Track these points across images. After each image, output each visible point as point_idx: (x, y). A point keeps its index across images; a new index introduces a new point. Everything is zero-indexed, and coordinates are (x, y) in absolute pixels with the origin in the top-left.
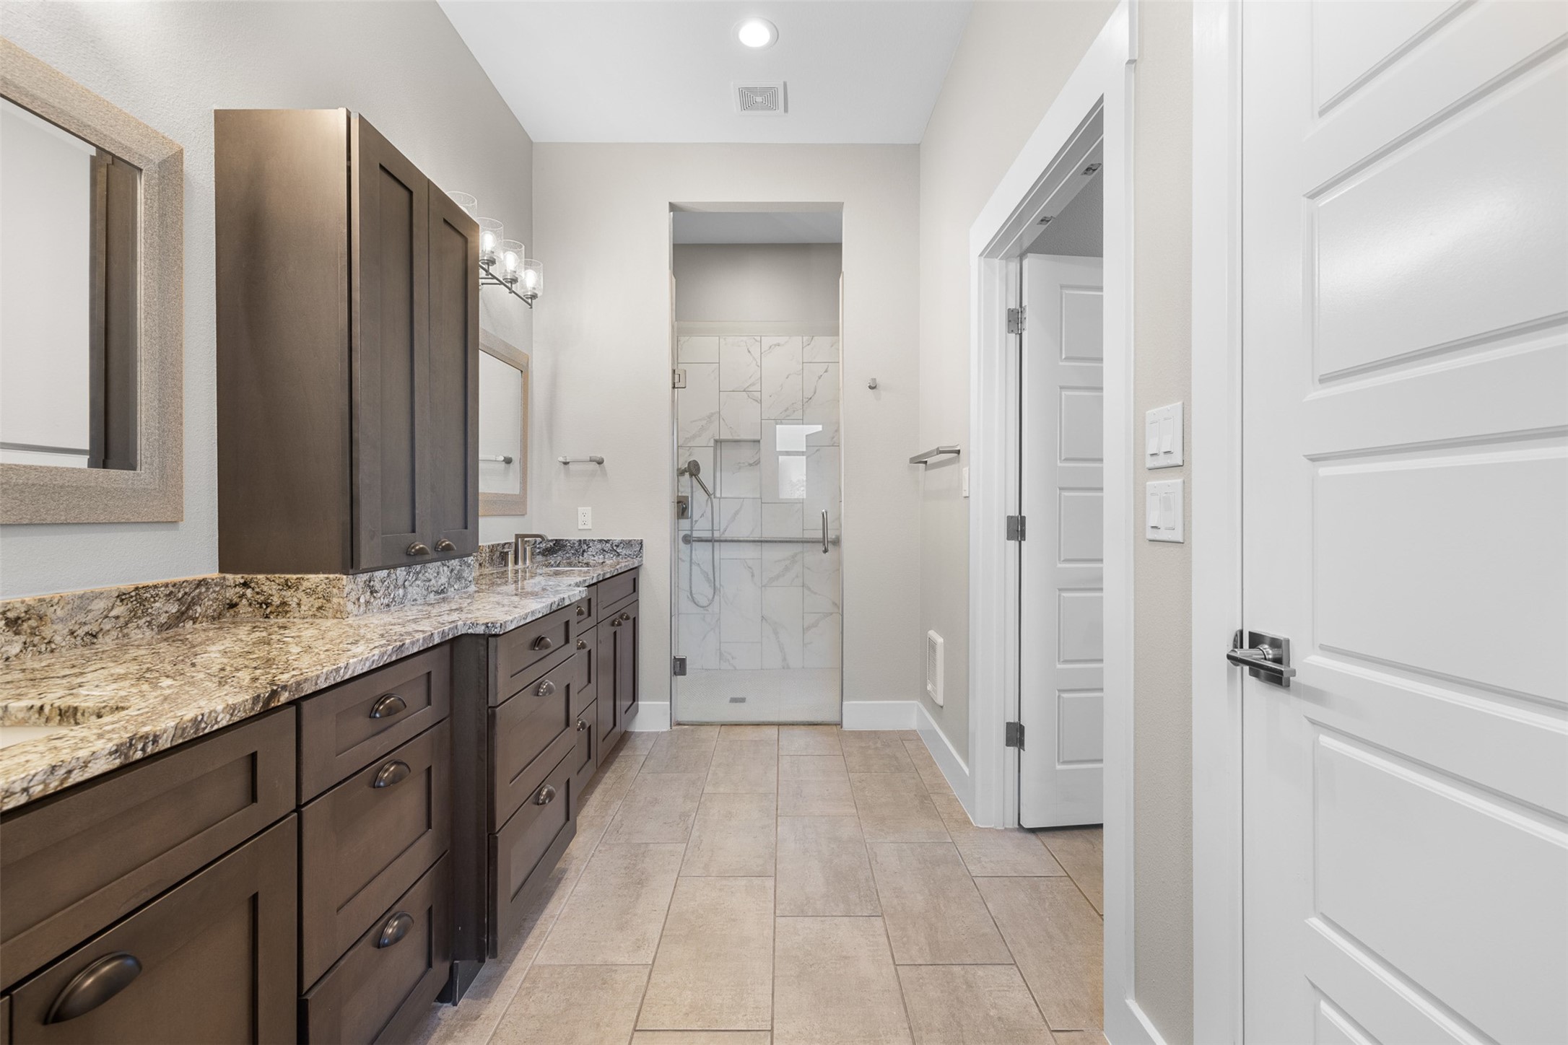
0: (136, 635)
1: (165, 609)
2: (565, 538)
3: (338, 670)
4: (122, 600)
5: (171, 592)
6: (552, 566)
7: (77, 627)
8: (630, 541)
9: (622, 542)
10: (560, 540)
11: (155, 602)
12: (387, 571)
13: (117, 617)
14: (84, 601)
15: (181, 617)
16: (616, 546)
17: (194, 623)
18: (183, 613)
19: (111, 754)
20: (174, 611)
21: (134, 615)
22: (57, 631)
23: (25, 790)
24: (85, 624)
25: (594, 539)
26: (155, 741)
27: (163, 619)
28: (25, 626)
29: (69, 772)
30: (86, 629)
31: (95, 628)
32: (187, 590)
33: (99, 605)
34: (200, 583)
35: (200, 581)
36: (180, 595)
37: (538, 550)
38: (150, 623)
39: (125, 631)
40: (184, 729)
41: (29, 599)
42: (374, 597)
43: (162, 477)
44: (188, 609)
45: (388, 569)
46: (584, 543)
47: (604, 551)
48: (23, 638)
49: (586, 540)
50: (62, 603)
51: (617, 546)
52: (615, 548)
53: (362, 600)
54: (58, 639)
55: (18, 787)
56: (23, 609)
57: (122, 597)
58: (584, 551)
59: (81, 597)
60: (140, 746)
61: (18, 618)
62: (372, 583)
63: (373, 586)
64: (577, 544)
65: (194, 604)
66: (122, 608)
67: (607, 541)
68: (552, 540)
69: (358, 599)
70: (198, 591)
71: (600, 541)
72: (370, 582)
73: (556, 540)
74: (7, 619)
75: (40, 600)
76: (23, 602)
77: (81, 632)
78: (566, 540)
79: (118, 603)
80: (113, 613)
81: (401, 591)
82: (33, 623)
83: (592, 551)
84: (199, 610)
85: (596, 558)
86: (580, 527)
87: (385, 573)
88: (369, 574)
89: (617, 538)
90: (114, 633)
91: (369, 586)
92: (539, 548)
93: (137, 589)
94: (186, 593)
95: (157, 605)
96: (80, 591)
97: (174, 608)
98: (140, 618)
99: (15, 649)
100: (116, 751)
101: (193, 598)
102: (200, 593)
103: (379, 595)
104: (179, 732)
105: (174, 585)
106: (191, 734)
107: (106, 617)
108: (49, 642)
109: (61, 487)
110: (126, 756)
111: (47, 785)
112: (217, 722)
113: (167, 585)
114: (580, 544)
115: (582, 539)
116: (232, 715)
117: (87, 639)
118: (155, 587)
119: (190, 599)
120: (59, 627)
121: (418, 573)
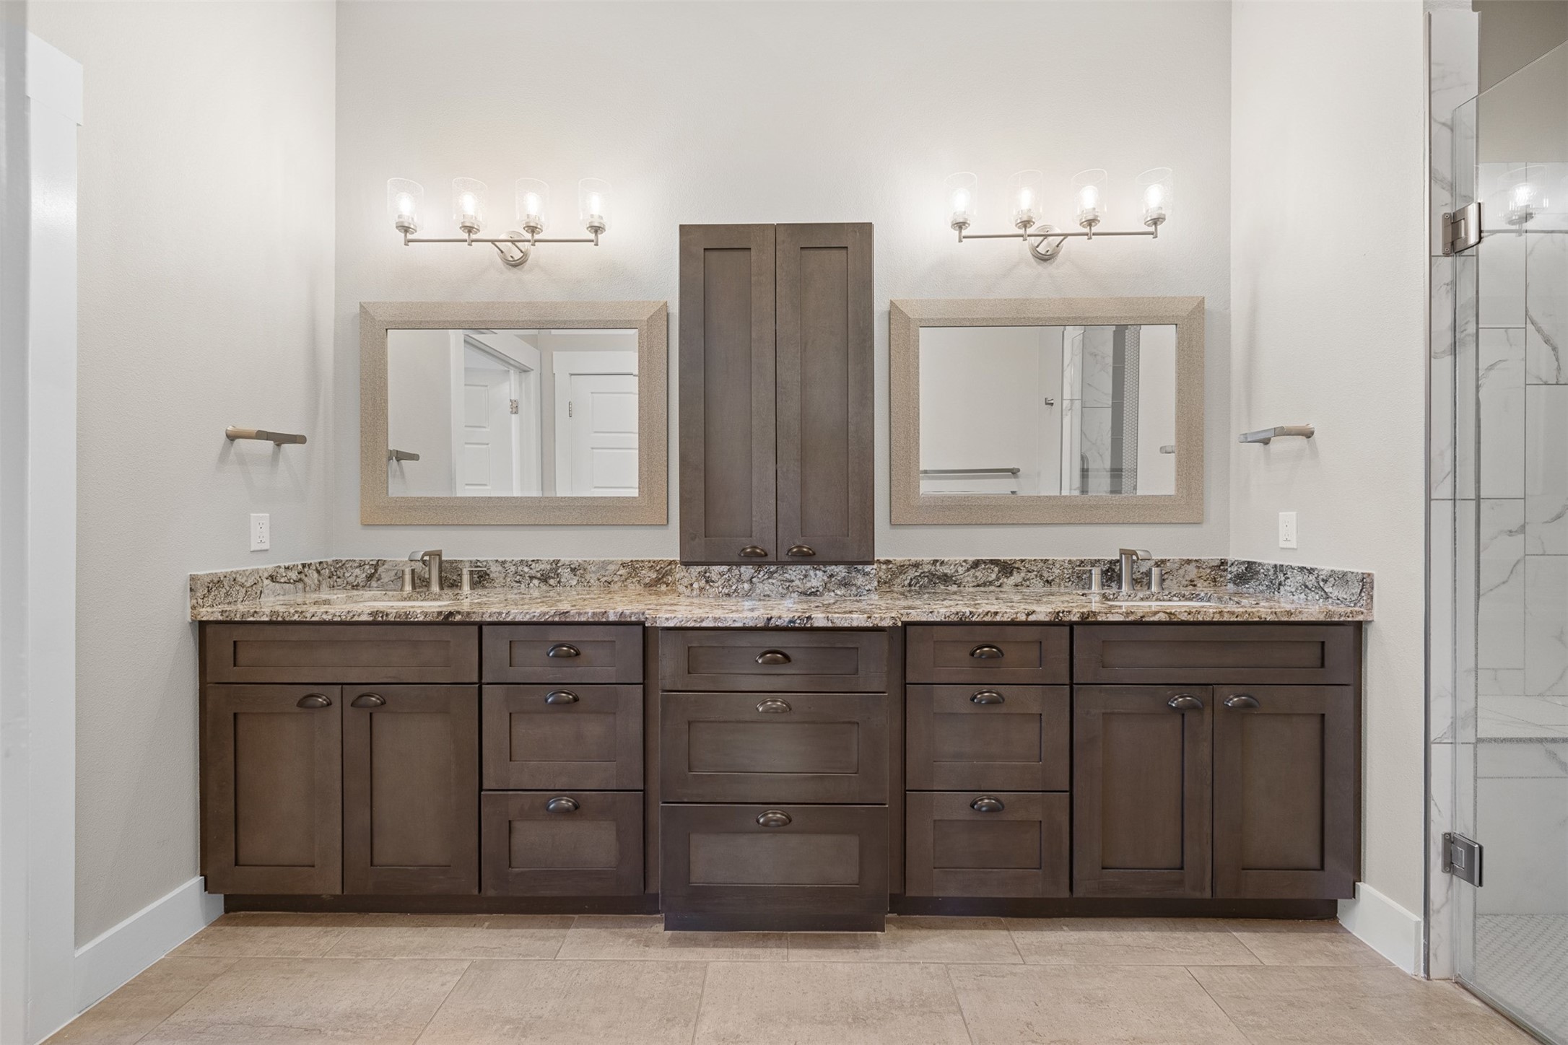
0: (631, 587)
1: (649, 575)
2: (1259, 561)
3: (500, 613)
4: (624, 567)
5: (652, 566)
6: (1202, 600)
7: (601, 577)
8: (1345, 574)
9: (1332, 574)
10: (1255, 563)
11: (642, 570)
12: (728, 567)
13: (621, 575)
14: (604, 565)
15: (658, 581)
16: (1323, 580)
17: (667, 586)
18: (660, 579)
19: (369, 614)
20: (654, 577)
21: (630, 576)
22: (592, 578)
23: (340, 616)
24: (605, 576)
25: (1294, 565)
26: (387, 615)
27: (647, 580)
28: (578, 572)
29: (354, 615)
30: (605, 579)
31: (610, 580)
32: (662, 566)
33: (612, 568)
34: (670, 563)
35: (671, 561)
36: (658, 568)
37: (1229, 576)
38: (639, 581)
39: (625, 583)
40: (400, 615)
41: (580, 560)
42: (710, 586)
43: (650, 499)
44: (663, 577)
45: (729, 565)
46: (1282, 571)
47: (1306, 587)
48: (577, 578)
49: (1282, 566)
50: (594, 564)
51: (1325, 581)
52: (1322, 584)
53: (696, 585)
54: (592, 581)
55: (337, 614)
56: (578, 564)
57: (623, 565)
58: (1280, 584)
59: (603, 562)
60: (381, 615)
61: (575, 568)
62: (708, 574)
63: (709, 577)
64: (1272, 570)
65: (667, 575)
66: (624, 571)
67: (1311, 571)
68: (1244, 563)
69: (692, 585)
70: (669, 567)
71: (1302, 569)
72: (705, 573)
73: (1248, 562)
74: (571, 568)
75: (585, 561)
76: (577, 561)
77: (603, 579)
78: (1260, 564)
79: (621, 567)
80: (618, 573)
81: (746, 586)
82: (581, 571)
83: (1290, 585)
84: (670, 579)
85: (1296, 597)
86: (1282, 544)
87: (725, 568)
88: (704, 567)
89: (1325, 567)
90: (619, 584)
91: (705, 577)
92: (1231, 573)
93: (632, 561)
94: (661, 568)
95: (643, 572)
96: (603, 559)
97: (654, 576)
98: (633, 578)
99: (574, 583)
100: (371, 614)
101: (666, 571)
102: (671, 568)
103: (716, 585)
104: (398, 616)
105: (654, 562)
106: (403, 619)
107: (615, 574)
108: (588, 582)
109: (597, 506)
110: (375, 617)
111: (346, 617)
112: (417, 617)
113: (649, 562)
114: (1275, 572)
115: (1278, 563)
116: (425, 616)
117: (606, 584)
118: (643, 561)
119: (664, 571)
120: (592, 575)
121: (772, 573)
